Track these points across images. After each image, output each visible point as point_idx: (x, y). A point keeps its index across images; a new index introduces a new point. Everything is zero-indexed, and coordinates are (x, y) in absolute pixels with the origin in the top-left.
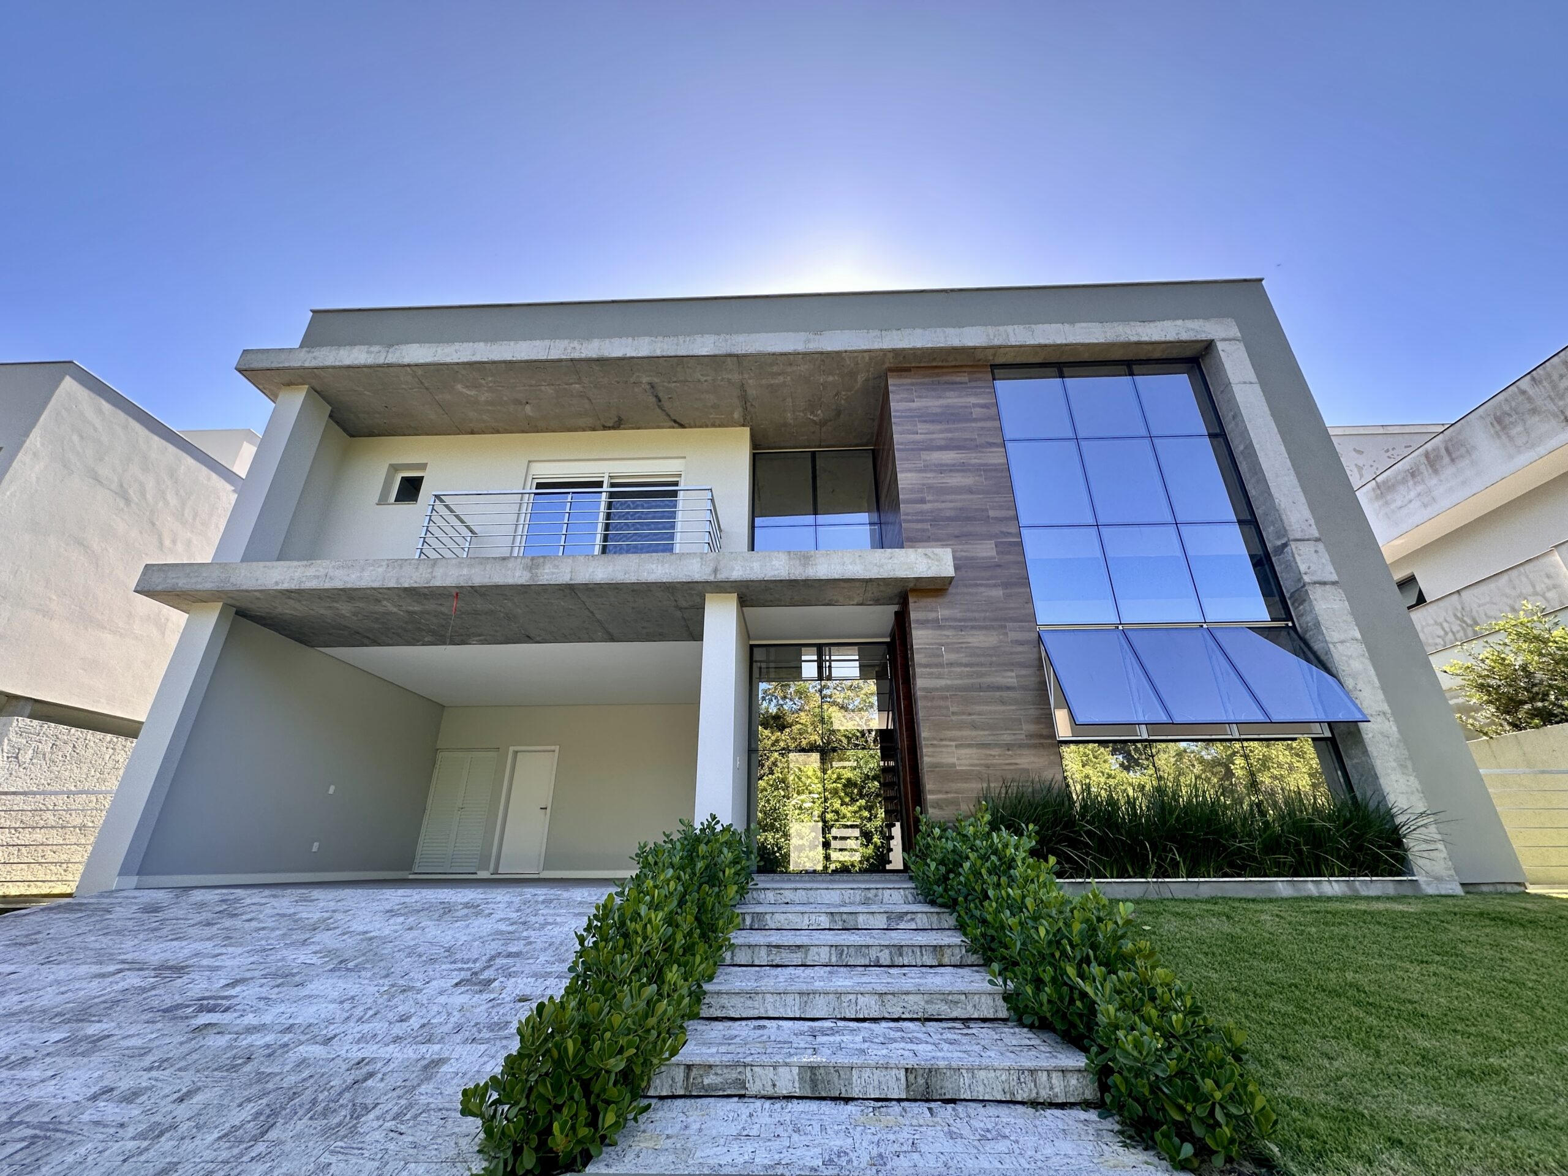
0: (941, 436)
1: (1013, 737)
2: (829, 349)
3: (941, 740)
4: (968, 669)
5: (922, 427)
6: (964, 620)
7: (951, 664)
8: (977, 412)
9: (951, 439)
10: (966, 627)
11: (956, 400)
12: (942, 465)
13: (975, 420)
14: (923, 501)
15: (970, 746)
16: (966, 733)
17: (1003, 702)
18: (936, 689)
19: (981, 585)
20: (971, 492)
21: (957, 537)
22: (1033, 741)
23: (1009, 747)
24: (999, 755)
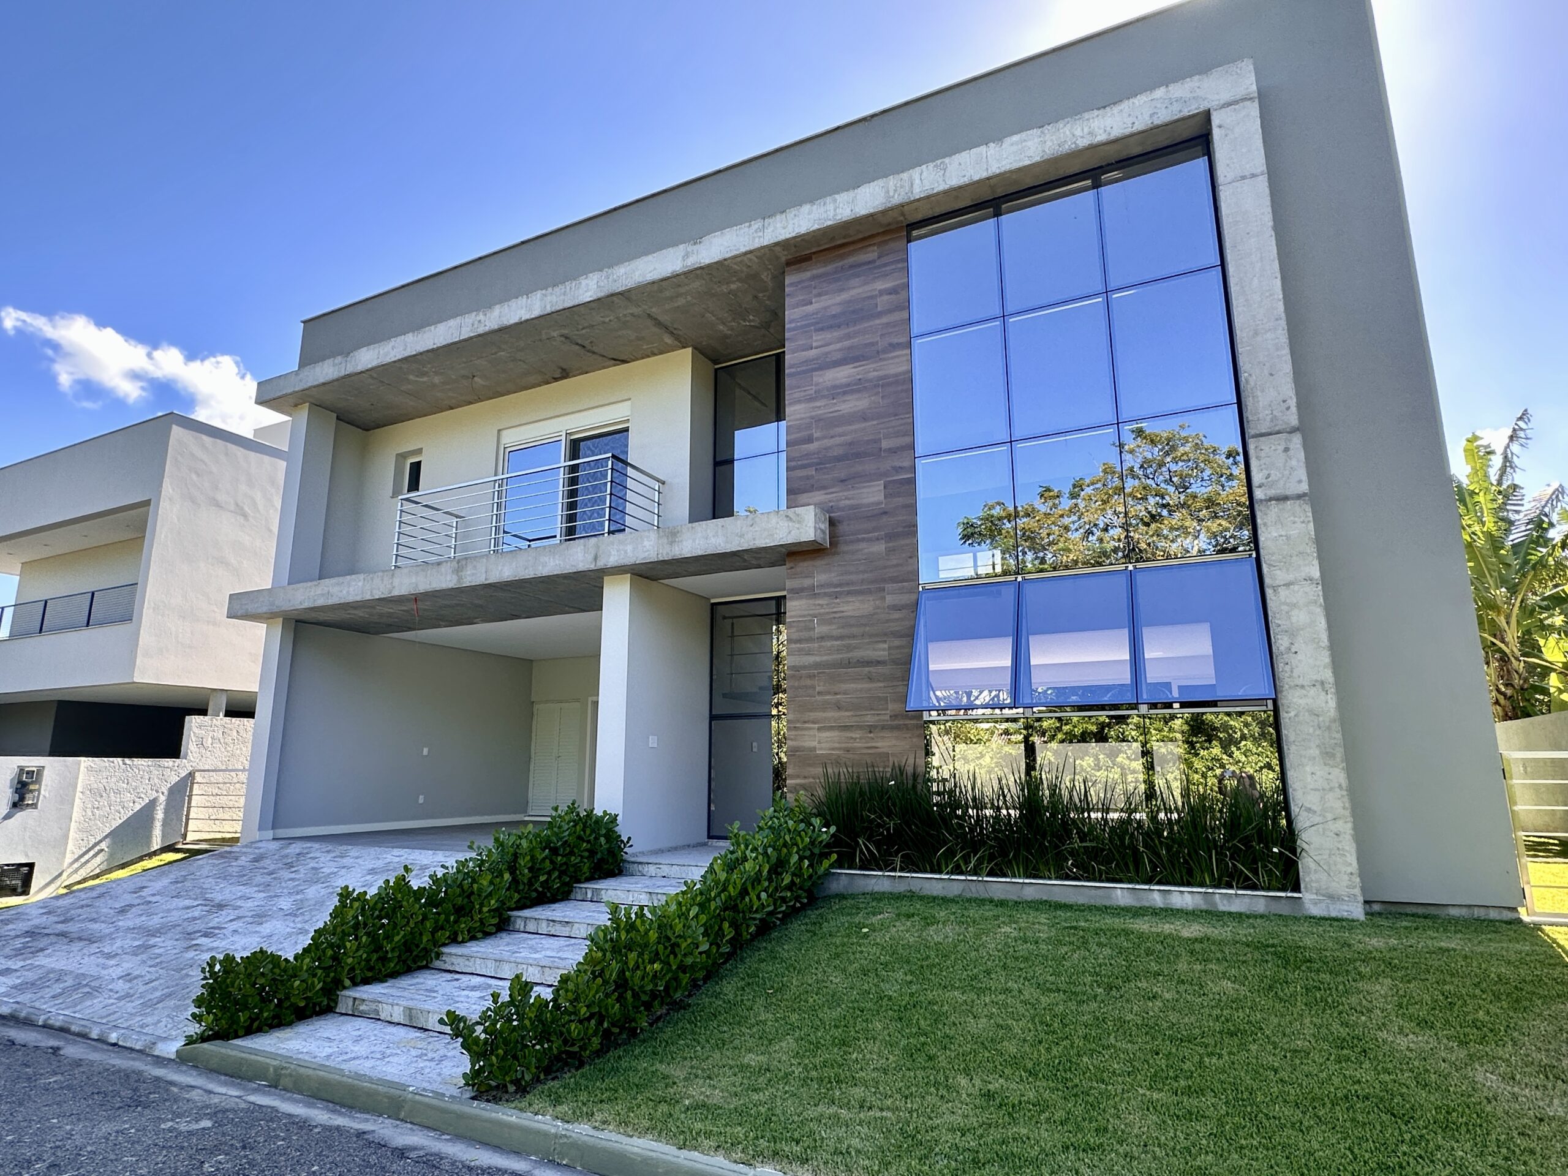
0: (839, 346)
1: (877, 718)
2: (707, 261)
3: (805, 722)
4: (838, 643)
5: (818, 338)
6: (840, 585)
7: (822, 638)
8: (883, 302)
9: (850, 348)
10: (841, 593)
11: (860, 290)
12: (835, 387)
13: (880, 315)
14: (810, 440)
15: (831, 728)
16: (830, 714)
17: (870, 679)
18: (804, 667)
19: (863, 540)
20: (865, 419)
21: (842, 481)
22: (896, 722)
23: (871, 729)
24: (861, 738)
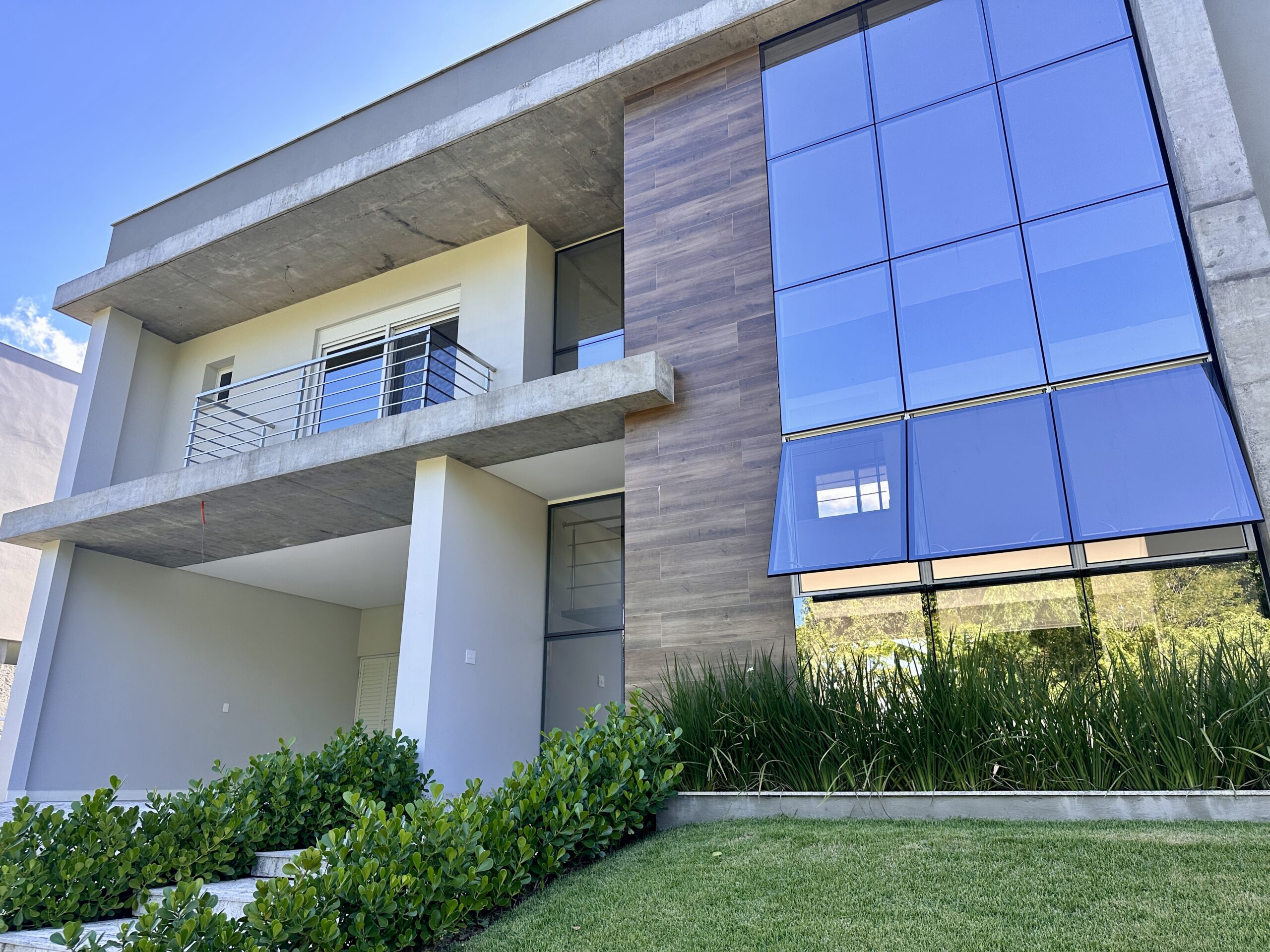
0: (684, 181)
1: (734, 599)
2: (536, 103)
3: (647, 611)
4: (687, 512)
5: (660, 176)
6: (688, 445)
7: (666, 508)
8: (734, 128)
9: (697, 182)
10: (688, 454)
11: (707, 119)
12: (680, 226)
13: (730, 142)
14: (652, 286)
15: (679, 615)
16: (677, 598)
17: (725, 552)
18: (646, 544)
19: (714, 391)
20: (715, 256)
21: (689, 328)
22: (759, 602)
23: (727, 612)
24: (715, 626)
